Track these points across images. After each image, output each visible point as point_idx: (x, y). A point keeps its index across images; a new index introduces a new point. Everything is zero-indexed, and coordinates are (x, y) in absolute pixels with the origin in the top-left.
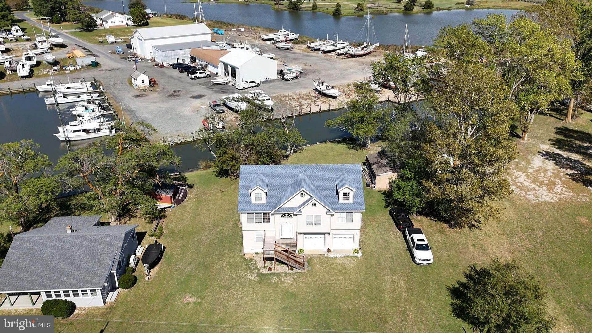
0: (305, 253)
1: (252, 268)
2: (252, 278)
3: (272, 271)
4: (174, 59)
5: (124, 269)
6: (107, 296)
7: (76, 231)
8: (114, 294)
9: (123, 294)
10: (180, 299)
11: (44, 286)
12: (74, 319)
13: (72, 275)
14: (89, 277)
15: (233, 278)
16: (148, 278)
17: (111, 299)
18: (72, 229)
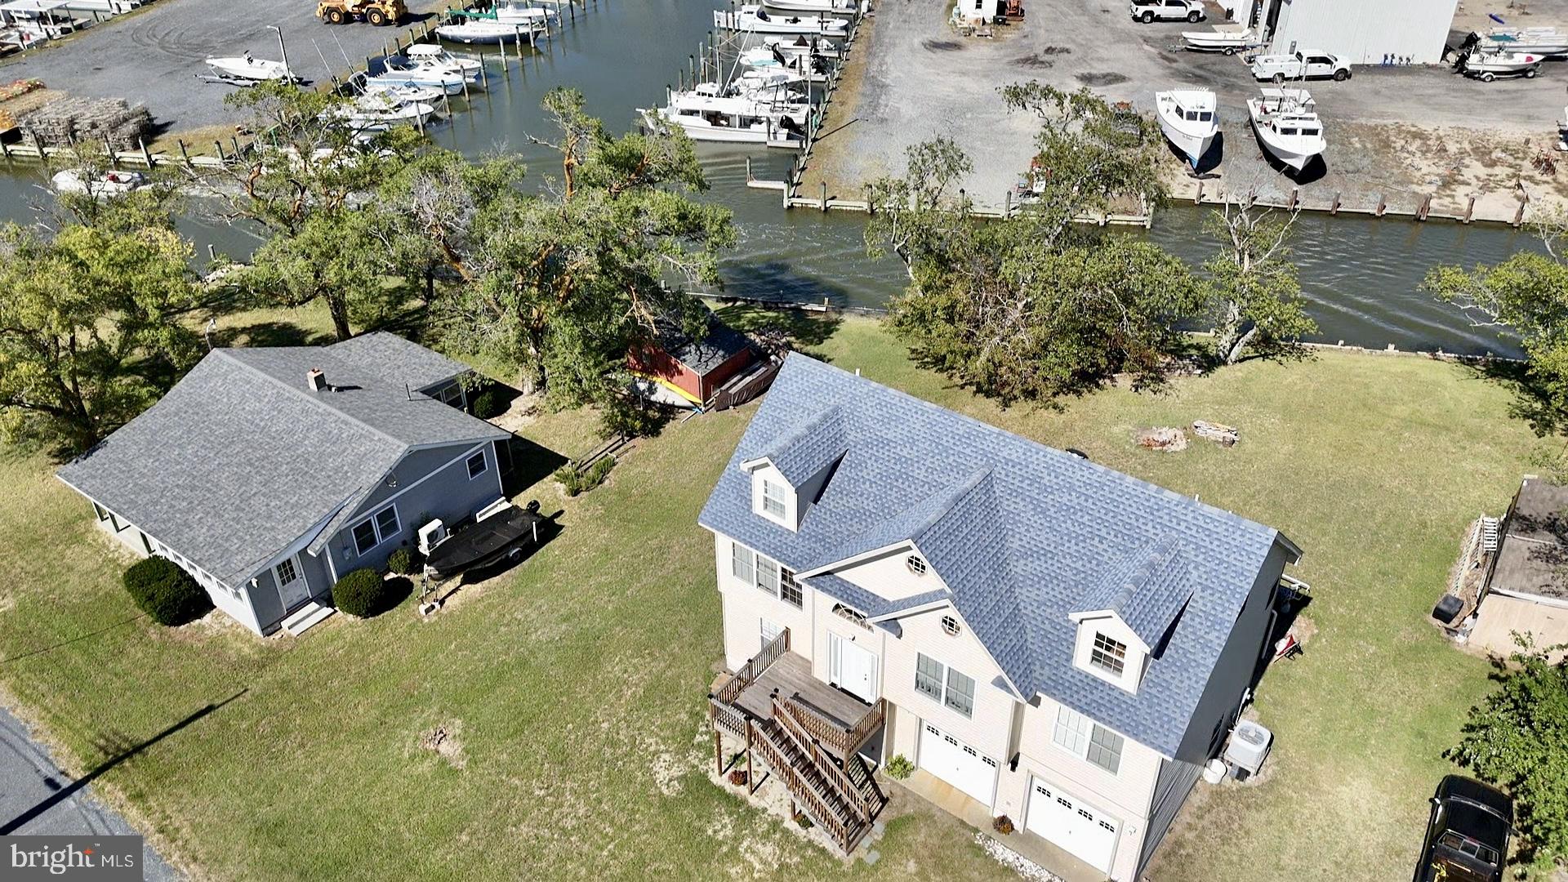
0: (911, 783)
1: (698, 738)
2: (662, 775)
3: (743, 790)
5: (390, 553)
6: (292, 611)
7: (340, 389)
8: (315, 613)
9: (332, 627)
10: (424, 726)
11: (147, 516)
12: (178, 638)
13: (218, 515)
14: (241, 538)
15: (613, 744)
16: (427, 611)
17: (292, 627)
18: (320, 381)
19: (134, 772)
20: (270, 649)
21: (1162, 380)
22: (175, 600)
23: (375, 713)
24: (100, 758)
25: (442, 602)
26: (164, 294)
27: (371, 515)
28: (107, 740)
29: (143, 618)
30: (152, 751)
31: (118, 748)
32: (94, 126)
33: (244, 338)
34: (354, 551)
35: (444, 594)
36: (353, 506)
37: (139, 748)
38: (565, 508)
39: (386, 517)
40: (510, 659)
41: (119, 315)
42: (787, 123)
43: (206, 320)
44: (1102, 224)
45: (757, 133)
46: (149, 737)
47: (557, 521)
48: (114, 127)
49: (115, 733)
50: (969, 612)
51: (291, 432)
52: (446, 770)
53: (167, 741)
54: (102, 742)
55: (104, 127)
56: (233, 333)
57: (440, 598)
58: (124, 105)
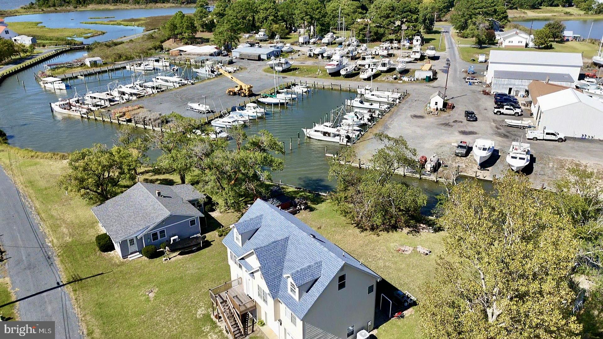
0: (263, 328)
2: (199, 313)
3: (217, 320)
4: (506, 88)
5: (161, 243)
6: (132, 254)
7: (164, 197)
8: (138, 255)
9: (140, 259)
10: (149, 288)
11: (105, 222)
12: (103, 255)
13: (120, 224)
14: (122, 231)
15: (192, 302)
16: (165, 260)
17: (131, 258)
18: (159, 194)
19: (77, 285)
20: (123, 262)
21: (418, 232)
22: (105, 245)
23: (139, 283)
24: (72, 280)
25: (170, 259)
26: (130, 166)
27: (158, 231)
28: (75, 276)
29: (98, 249)
30: (83, 281)
31: (77, 278)
32: (150, 120)
33: (159, 182)
34: (151, 240)
35: (172, 256)
36: (151, 227)
37: (81, 280)
38: (216, 240)
39: (162, 232)
40: (179, 276)
41: (119, 170)
42: (348, 137)
43: (152, 176)
44: (435, 181)
45: (337, 139)
46: (84, 277)
47: (211, 243)
48: (155, 120)
49: (78, 275)
50: (264, 272)
51: (146, 206)
52: (148, 300)
53: (88, 279)
54: (74, 276)
55: (152, 120)
56: (157, 180)
57: (170, 257)
58: (160, 115)
